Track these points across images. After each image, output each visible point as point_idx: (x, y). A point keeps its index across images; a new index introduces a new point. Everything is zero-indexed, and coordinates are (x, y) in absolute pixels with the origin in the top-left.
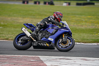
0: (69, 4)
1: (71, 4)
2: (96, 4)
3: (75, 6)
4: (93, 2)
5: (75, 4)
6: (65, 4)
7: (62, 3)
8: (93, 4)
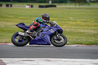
0: (32, 6)
1: (34, 6)
2: (57, 6)
3: (38, 8)
4: (55, 4)
5: (38, 6)
6: (27, 7)
7: (24, 5)
8: (55, 6)
